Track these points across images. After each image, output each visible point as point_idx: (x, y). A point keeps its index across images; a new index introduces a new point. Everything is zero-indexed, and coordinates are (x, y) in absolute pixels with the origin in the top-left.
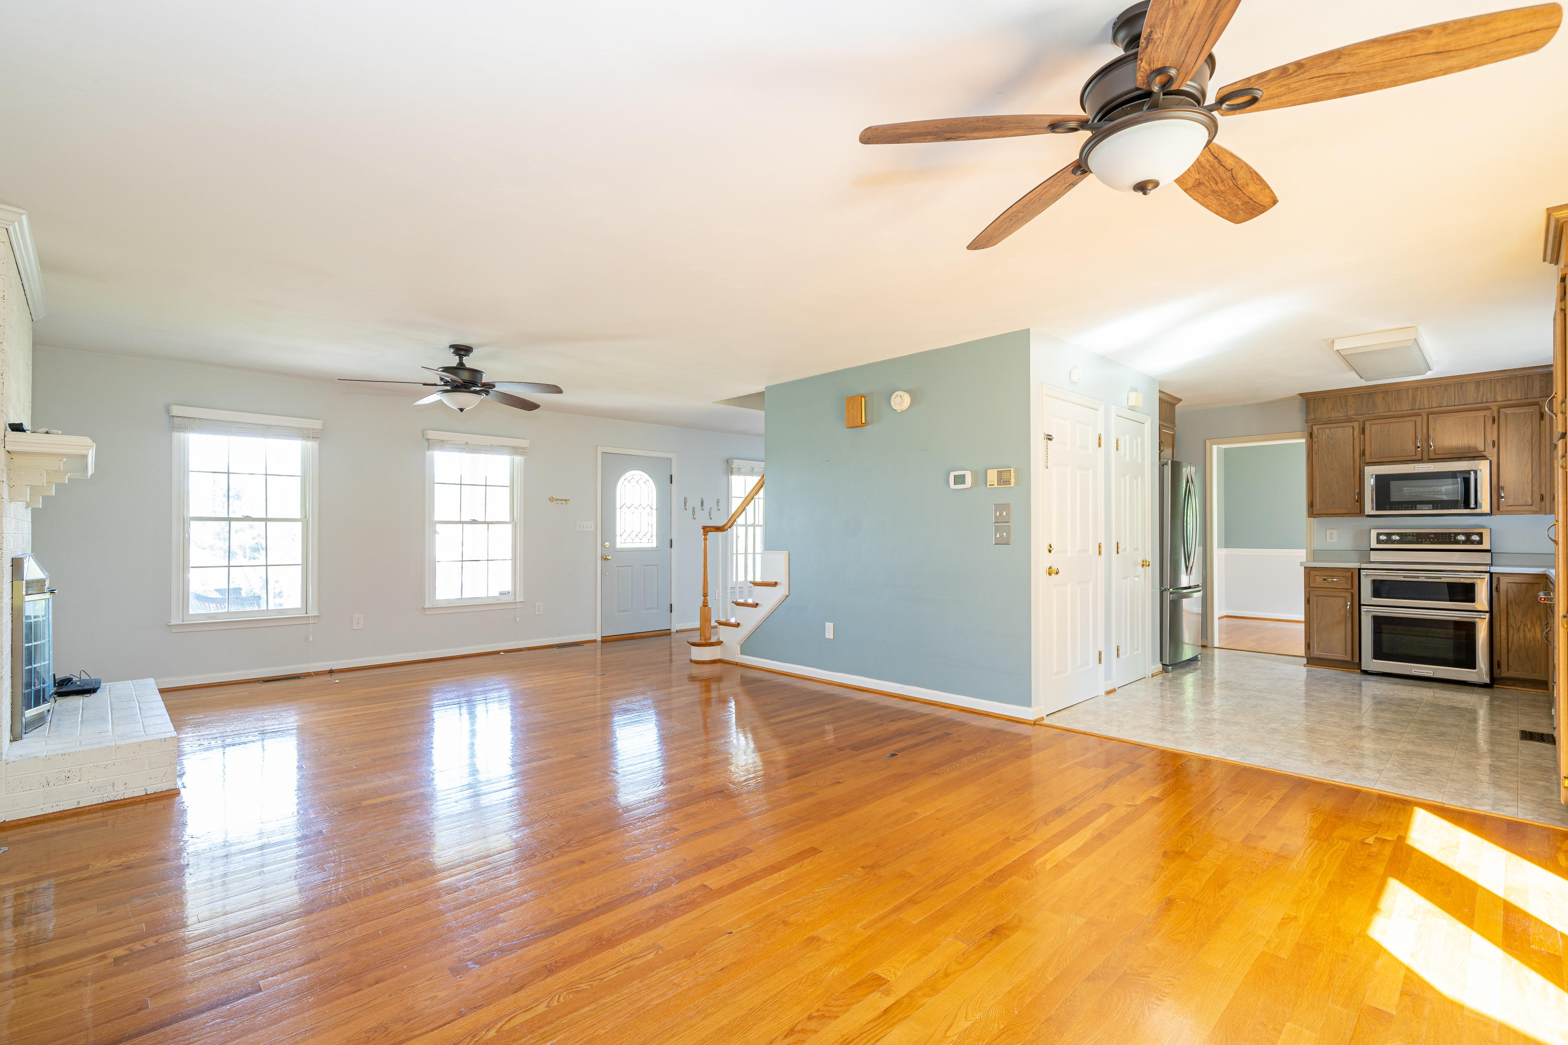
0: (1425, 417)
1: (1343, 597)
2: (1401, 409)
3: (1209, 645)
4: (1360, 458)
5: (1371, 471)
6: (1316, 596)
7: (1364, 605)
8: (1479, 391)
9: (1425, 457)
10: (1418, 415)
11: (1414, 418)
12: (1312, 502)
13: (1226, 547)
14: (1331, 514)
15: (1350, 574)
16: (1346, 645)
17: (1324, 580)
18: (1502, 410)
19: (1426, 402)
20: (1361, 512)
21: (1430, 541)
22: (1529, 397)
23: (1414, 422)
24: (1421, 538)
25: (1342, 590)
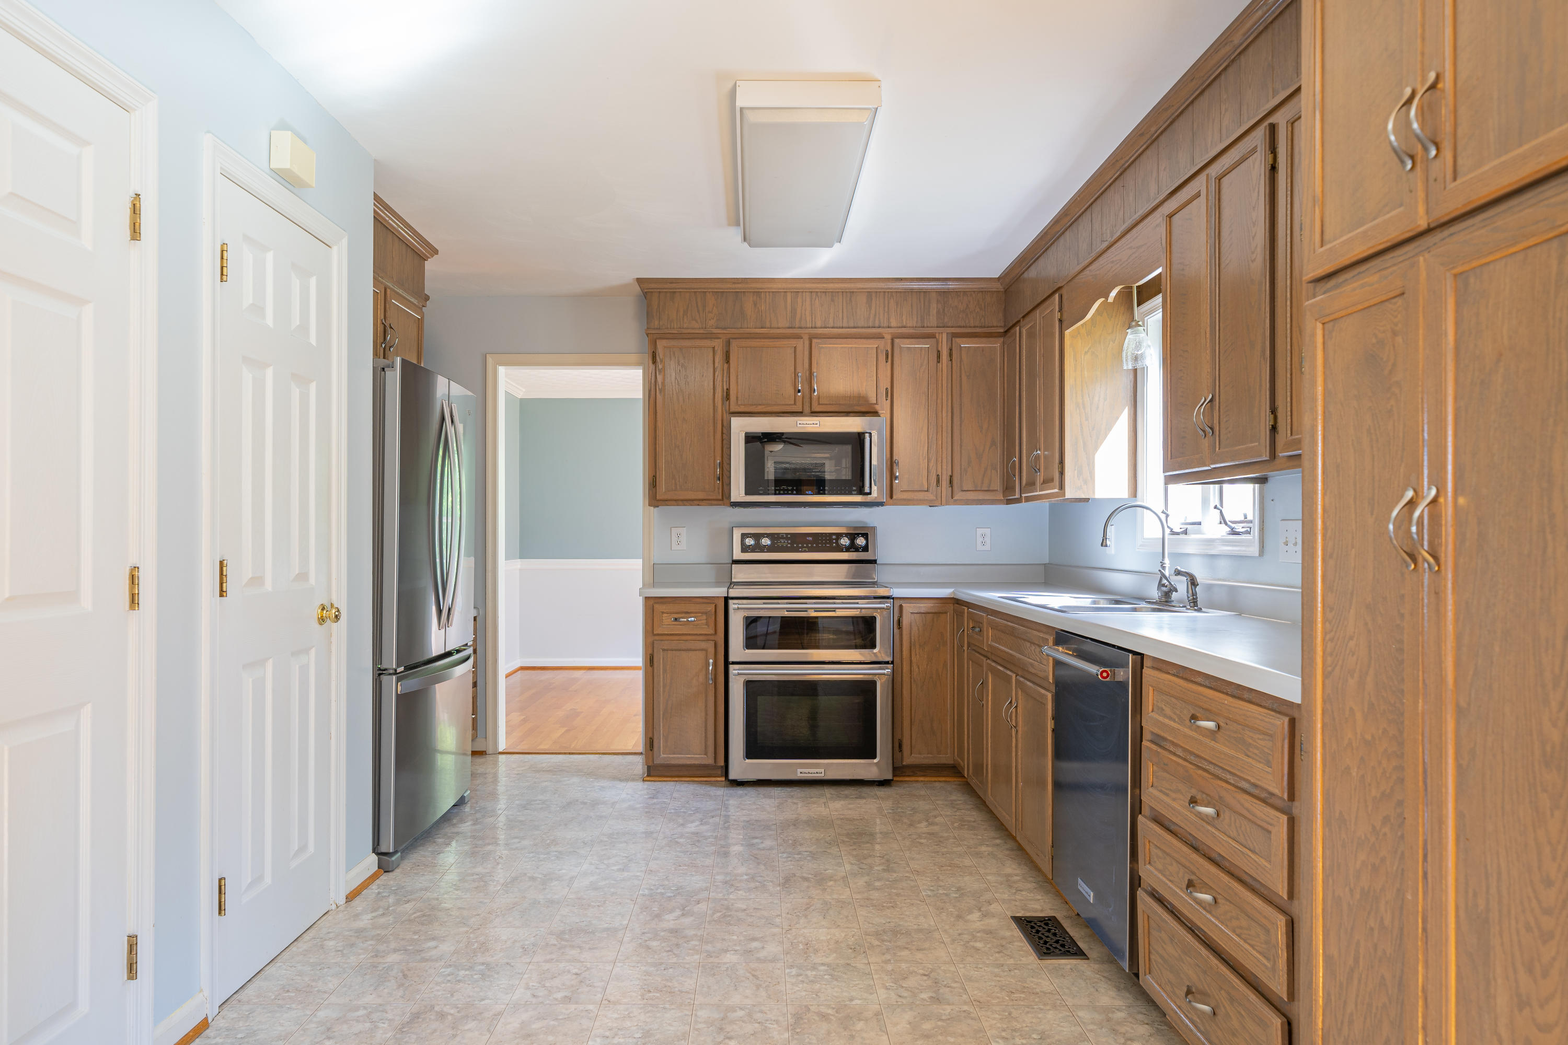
0: (807, 343)
1: (702, 650)
2: (776, 326)
3: (490, 751)
4: (723, 404)
5: (740, 427)
6: (664, 650)
7: (734, 663)
8: (870, 307)
9: (807, 410)
10: (798, 337)
11: (793, 342)
12: (655, 476)
13: (522, 556)
14: (682, 500)
15: (711, 608)
16: (706, 737)
17: (676, 619)
18: (897, 341)
19: (808, 319)
20: (724, 498)
21: (807, 547)
22: (926, 325)
23: (793, 349)
24: (797, 541)
25: (701, 638)
